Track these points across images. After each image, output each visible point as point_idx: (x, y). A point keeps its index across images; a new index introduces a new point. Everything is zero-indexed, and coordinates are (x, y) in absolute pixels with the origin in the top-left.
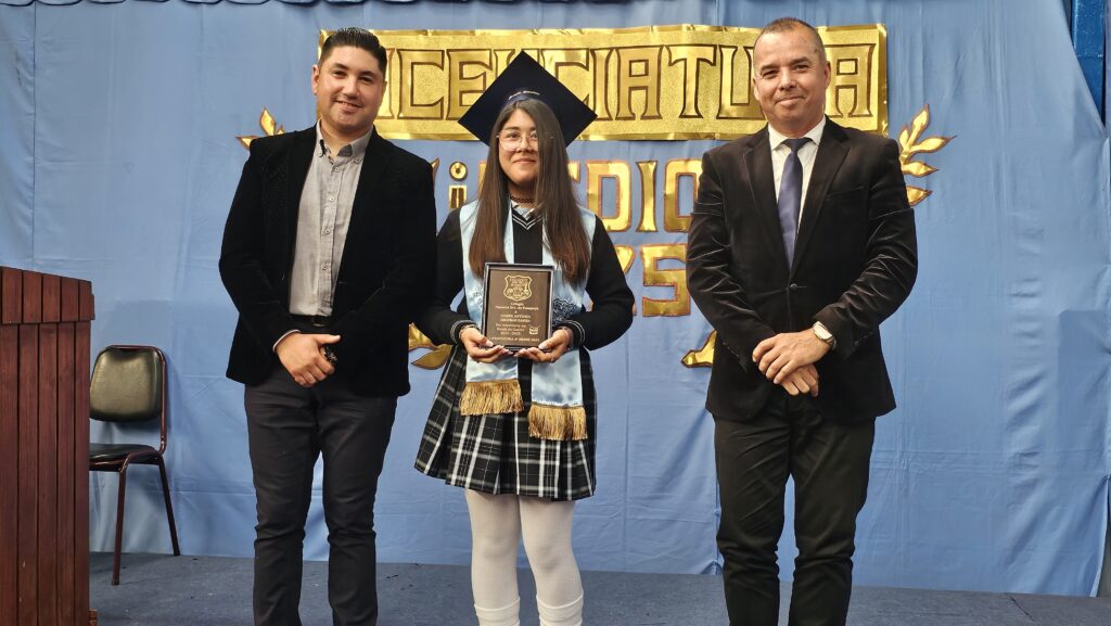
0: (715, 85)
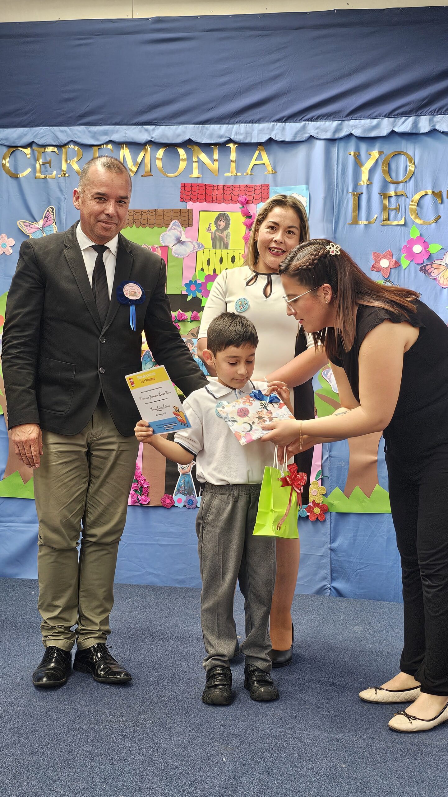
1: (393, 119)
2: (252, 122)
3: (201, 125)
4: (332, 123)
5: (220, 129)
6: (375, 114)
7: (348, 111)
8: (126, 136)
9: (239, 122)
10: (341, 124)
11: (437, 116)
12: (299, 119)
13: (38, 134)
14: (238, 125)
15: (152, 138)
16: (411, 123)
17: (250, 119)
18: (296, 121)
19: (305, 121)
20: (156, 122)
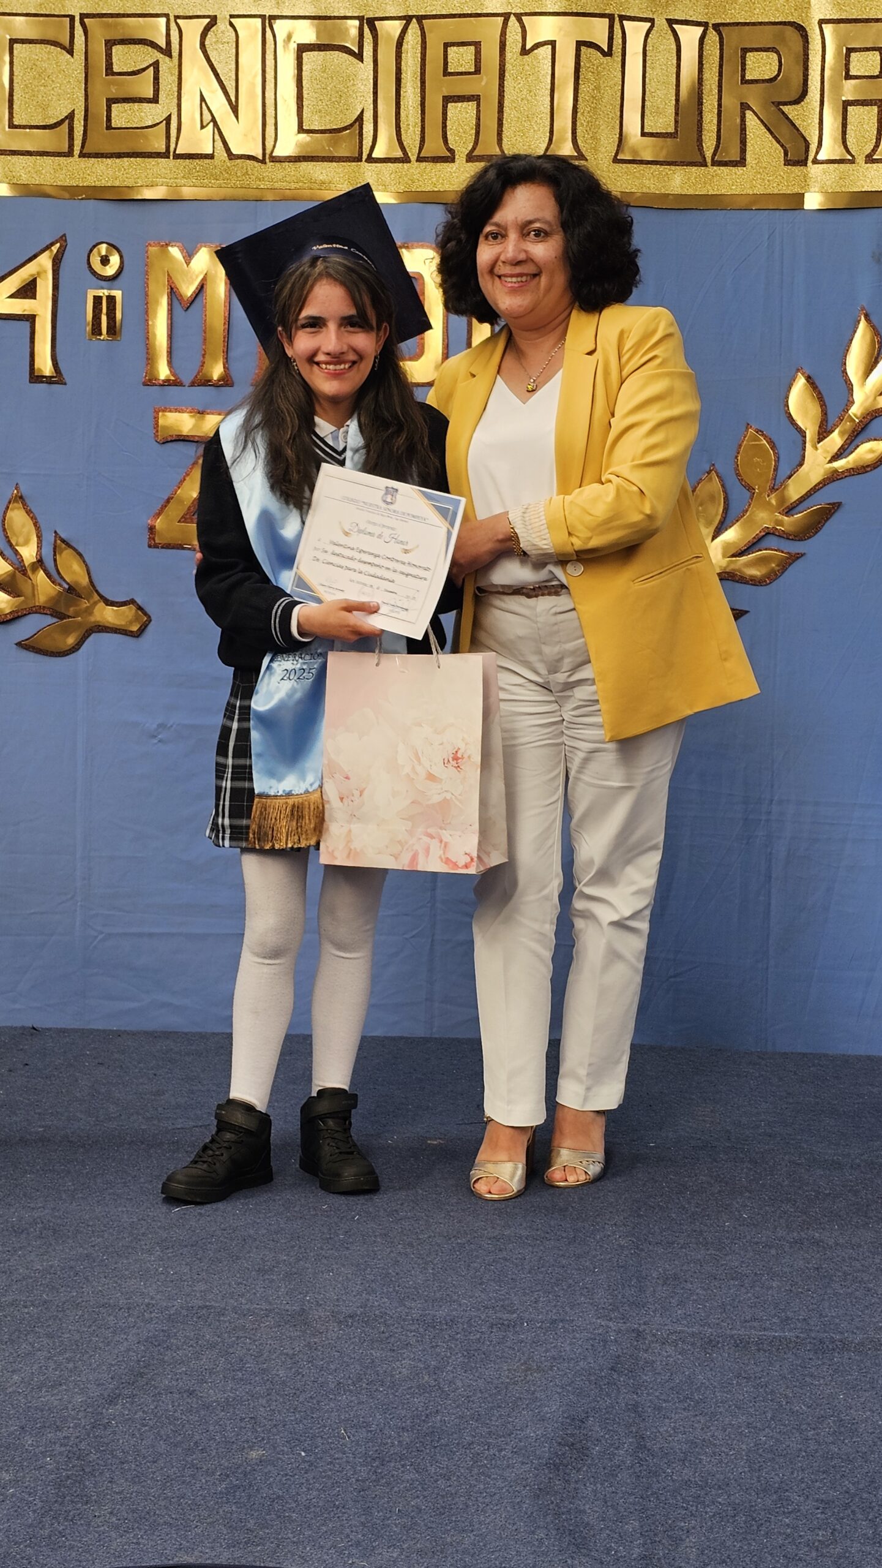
0: (610, 95)
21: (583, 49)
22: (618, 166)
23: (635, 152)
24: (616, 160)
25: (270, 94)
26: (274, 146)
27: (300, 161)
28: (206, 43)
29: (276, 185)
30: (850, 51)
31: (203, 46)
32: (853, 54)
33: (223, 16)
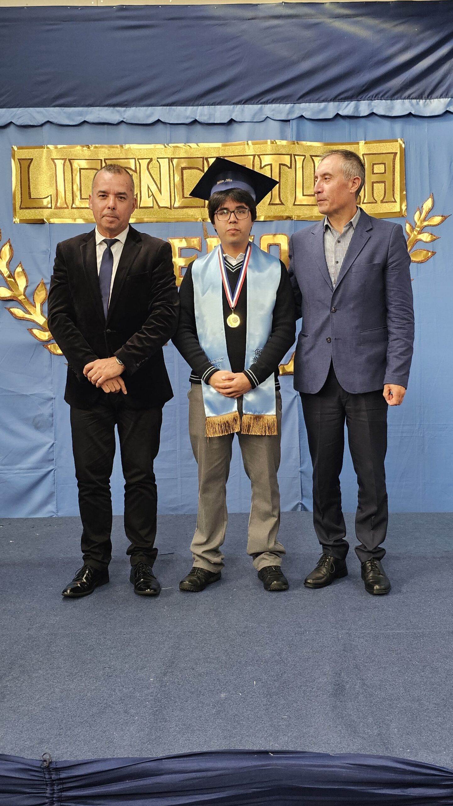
0: (292, 182)
1: (338, 103)
2: (214, 104)
3: (168, 107)
4: (286, 106)
5: (186, 110)
6: (322, 99)
7: (299, 95)
8: (100, 116)
9: (203, 105)
10: (293, 107)
11: (374, 101)
12: (255, 103)
13: (15, 115)
14: (202, 107)
15: (124, 118)
16: (352, 108)
17: (212, 102)
18: (253, 104)
19: (262, 103)
20: (126, 104)
21: (281, 166)
22: (295, 206)
23: (301, 201)
24: (294, 205)
25: (172, 185)
26: (174, 203)
27: (184, 208)
28: (149, 167)
29: (176, 217)
30: (373, 164)
31: (148, 168)
32: (375, 166)
33: (155, 158)
